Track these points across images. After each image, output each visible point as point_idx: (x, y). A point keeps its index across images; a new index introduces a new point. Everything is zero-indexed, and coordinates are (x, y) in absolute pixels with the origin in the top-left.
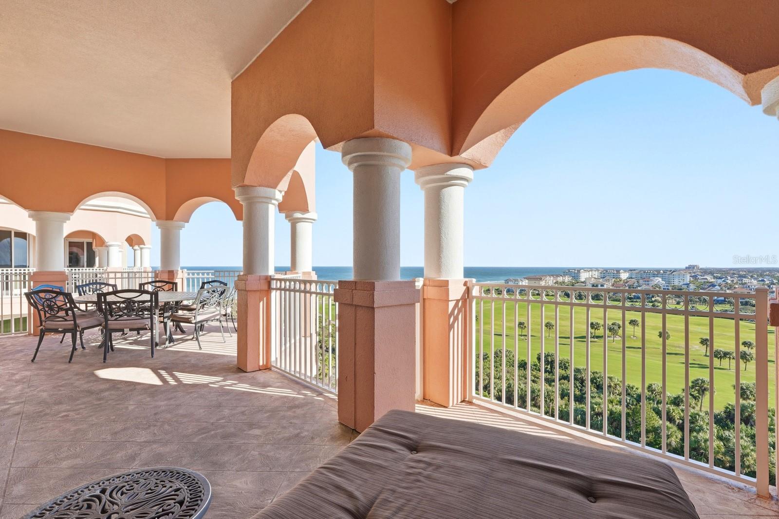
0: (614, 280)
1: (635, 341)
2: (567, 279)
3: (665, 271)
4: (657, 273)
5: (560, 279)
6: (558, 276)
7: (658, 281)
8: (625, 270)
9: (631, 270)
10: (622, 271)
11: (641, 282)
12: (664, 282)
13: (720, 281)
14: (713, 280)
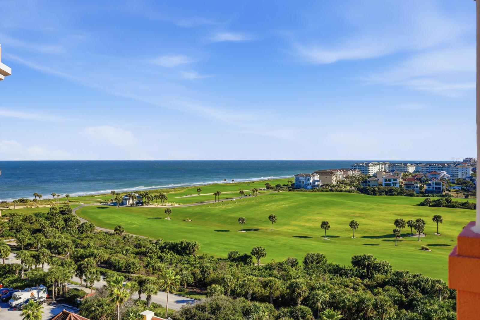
0: (402, 174)
1: (439, 238)
2: (357, 173)
3: (449, 164)
4: (441, 165)
5: (350, 173)
6: (348, 170)
7: (443, 174)
8: (413, 163)
9: (417, 164)
10: (409, 164)
11: (428, 175)
12: (449, 175)
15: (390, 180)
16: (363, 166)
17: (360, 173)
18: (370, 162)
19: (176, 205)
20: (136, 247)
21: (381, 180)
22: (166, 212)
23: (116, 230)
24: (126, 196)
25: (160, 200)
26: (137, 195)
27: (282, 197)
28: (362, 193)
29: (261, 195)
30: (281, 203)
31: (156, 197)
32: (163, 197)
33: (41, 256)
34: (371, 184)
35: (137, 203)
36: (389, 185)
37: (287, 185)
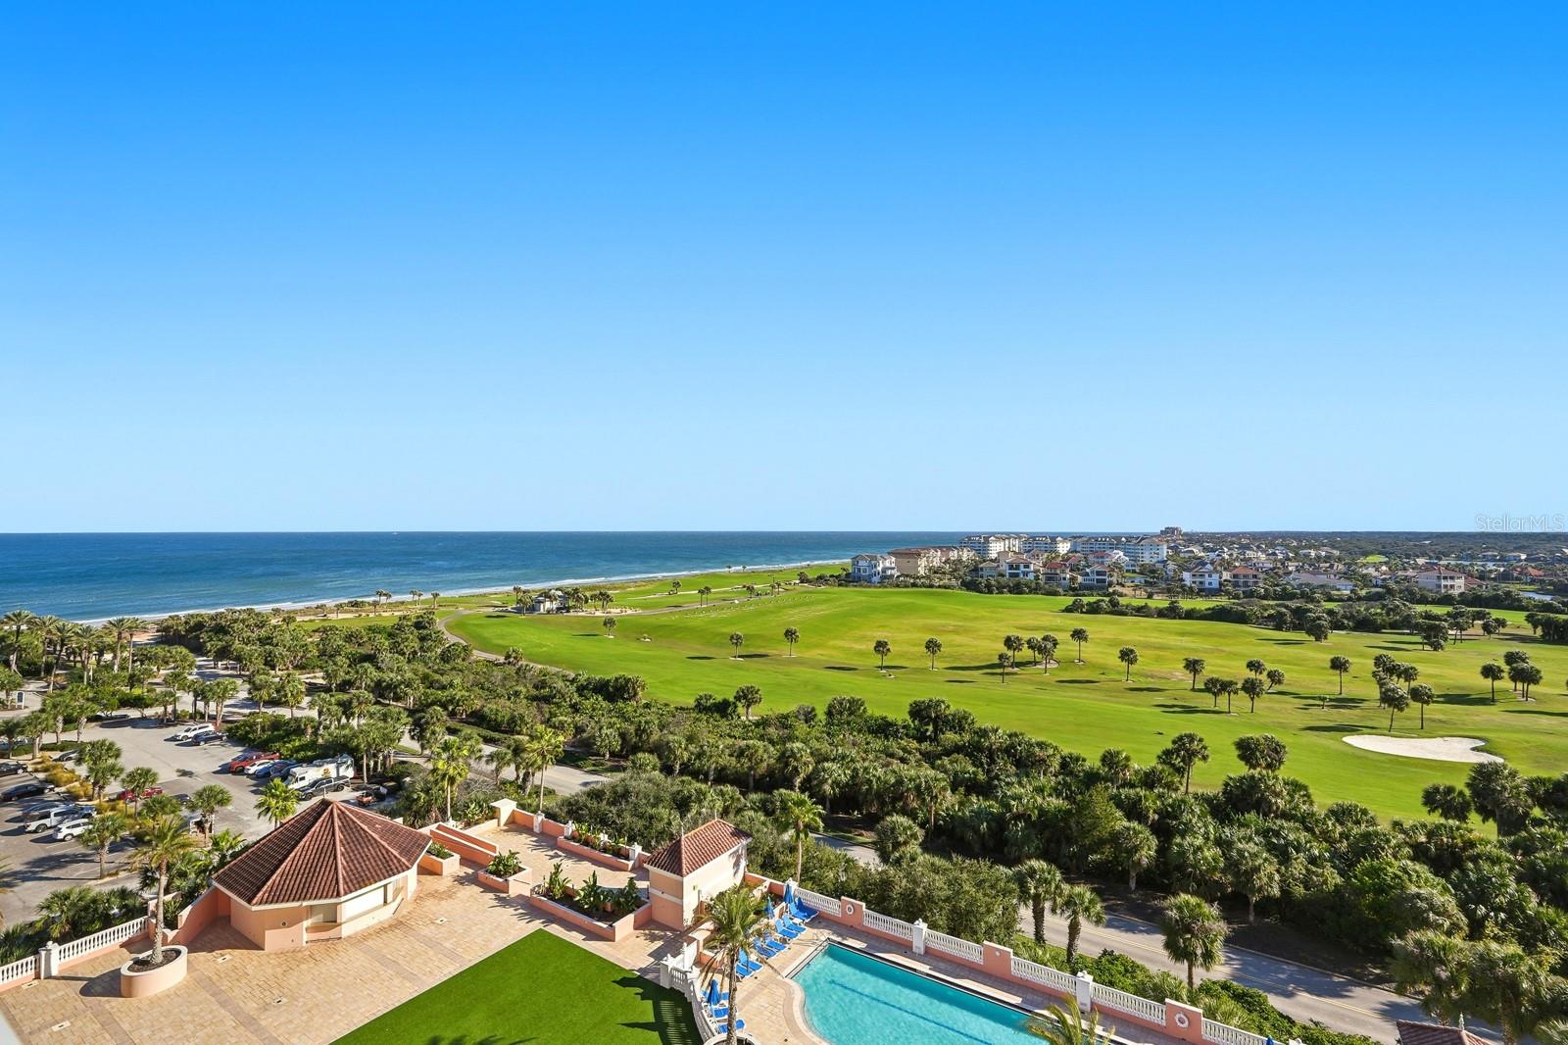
0: (1046, 555)
1: (1081, 669)
2: (966, 555)
3: (1129, 538)
4: (1116, 541)
5: (954, 555)
6: (949, 549)
7: (1117, 556)
8: (1066, 537)
9: (1075, 538)
10: (1059, 538)
11: (1091, 558)
12: (1127, 558)
13: (1212, 555)
14: (1202, 554)
15: (1018, 568)
16: (978, 542)
17: (971, 554)
18: (993, 534)
19: (629, 612)
20: (536, 687)
21: (1004, 568)
22: (605, 624)
23: (508, 657)
24: (540, 596)
25: (601, 603)
26: (560, 593)
27: (823, 597)
28: (968, 589)
29: (788, 592)
30: (819, 607)
31: (593, 597)
32: (604, 597)
33: (355, 703)
34: (985, 573)
35: (558, 609)
36: (1017, 575)
37: (837, 577)
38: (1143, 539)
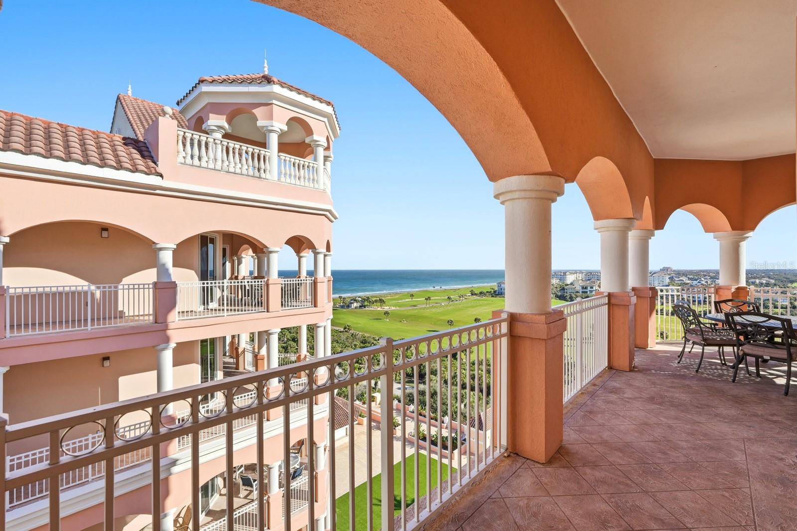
13: (695, 282)
14: (689, 282)
15: (586, 288)
16: (560, 275)
17: (559, 281)
18: (567, 271)
19: (393, 308)
21: (579, 288)
22: (385, 314)
23: (345, 328)
24: (352, 300)
25: (379, 304)
26: (360, 299)
27: (486, 302)
28: (560, 299)
29: (466, 300)
30: (485, 307)
31: (376, 301)
32: (381, 301)
33: (289, 348)
34: (569, 291)
35: (360, 306)
36: (587, 292)
37: (490, 292)
38: (654, 273)
